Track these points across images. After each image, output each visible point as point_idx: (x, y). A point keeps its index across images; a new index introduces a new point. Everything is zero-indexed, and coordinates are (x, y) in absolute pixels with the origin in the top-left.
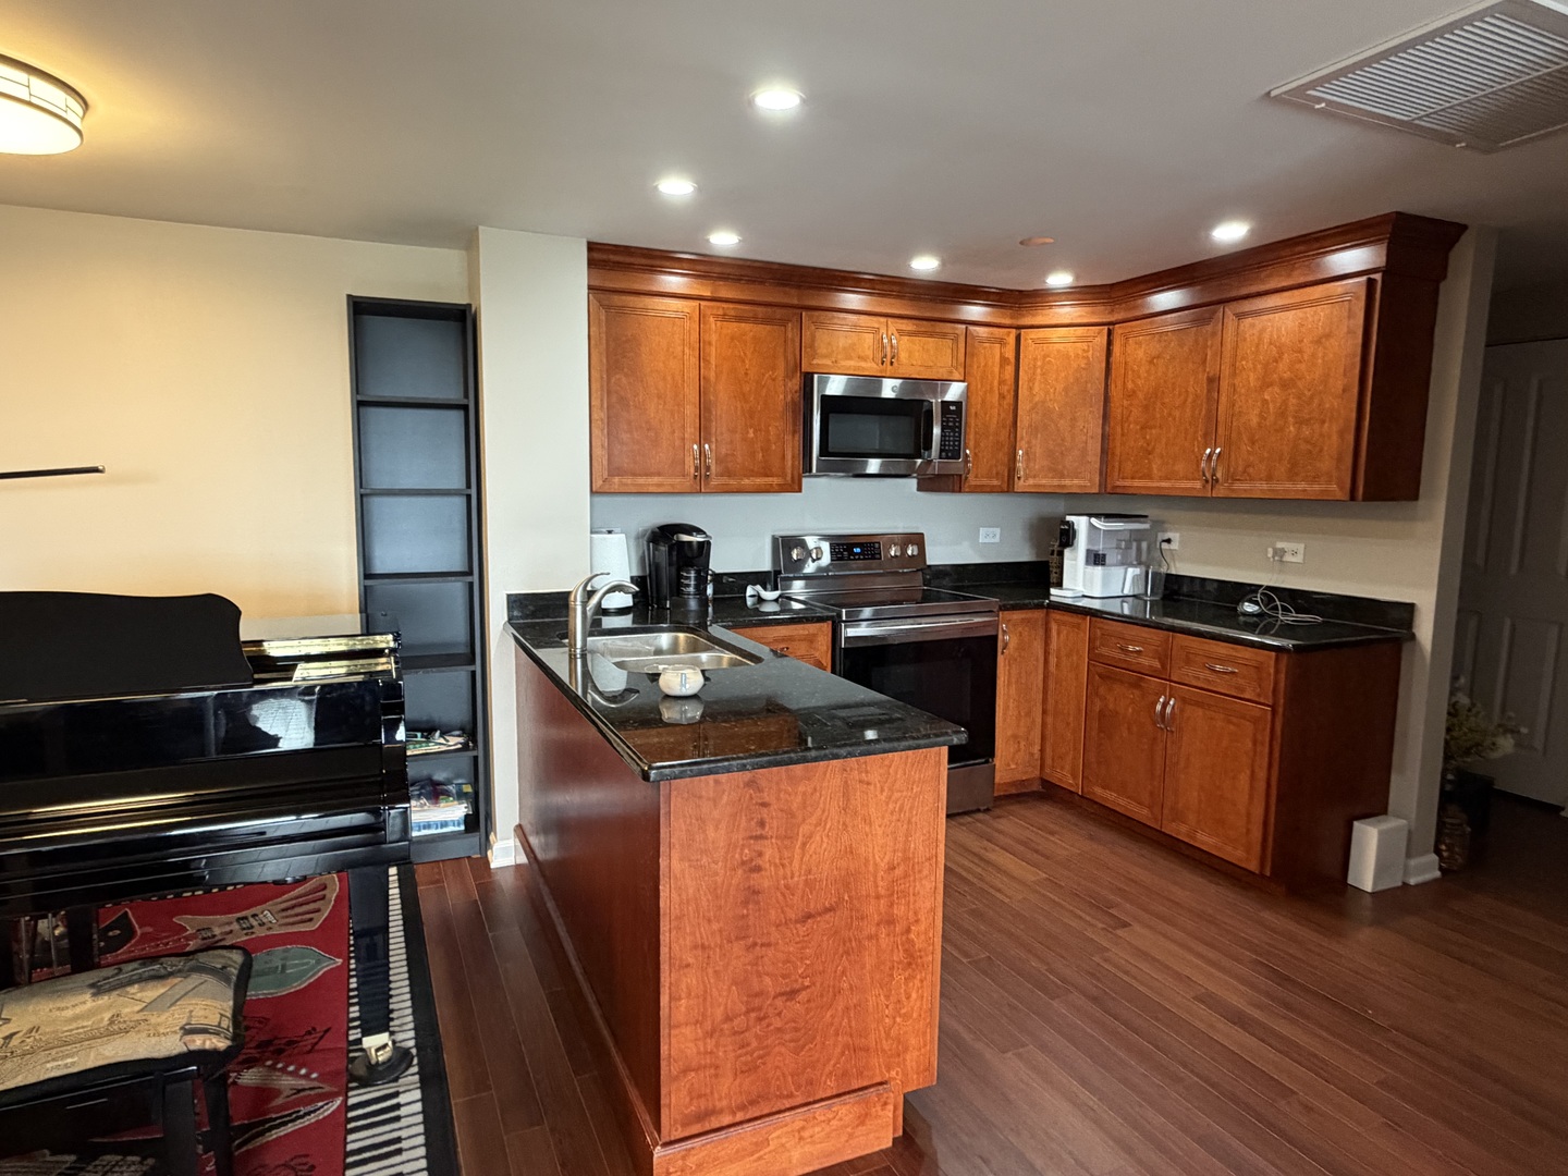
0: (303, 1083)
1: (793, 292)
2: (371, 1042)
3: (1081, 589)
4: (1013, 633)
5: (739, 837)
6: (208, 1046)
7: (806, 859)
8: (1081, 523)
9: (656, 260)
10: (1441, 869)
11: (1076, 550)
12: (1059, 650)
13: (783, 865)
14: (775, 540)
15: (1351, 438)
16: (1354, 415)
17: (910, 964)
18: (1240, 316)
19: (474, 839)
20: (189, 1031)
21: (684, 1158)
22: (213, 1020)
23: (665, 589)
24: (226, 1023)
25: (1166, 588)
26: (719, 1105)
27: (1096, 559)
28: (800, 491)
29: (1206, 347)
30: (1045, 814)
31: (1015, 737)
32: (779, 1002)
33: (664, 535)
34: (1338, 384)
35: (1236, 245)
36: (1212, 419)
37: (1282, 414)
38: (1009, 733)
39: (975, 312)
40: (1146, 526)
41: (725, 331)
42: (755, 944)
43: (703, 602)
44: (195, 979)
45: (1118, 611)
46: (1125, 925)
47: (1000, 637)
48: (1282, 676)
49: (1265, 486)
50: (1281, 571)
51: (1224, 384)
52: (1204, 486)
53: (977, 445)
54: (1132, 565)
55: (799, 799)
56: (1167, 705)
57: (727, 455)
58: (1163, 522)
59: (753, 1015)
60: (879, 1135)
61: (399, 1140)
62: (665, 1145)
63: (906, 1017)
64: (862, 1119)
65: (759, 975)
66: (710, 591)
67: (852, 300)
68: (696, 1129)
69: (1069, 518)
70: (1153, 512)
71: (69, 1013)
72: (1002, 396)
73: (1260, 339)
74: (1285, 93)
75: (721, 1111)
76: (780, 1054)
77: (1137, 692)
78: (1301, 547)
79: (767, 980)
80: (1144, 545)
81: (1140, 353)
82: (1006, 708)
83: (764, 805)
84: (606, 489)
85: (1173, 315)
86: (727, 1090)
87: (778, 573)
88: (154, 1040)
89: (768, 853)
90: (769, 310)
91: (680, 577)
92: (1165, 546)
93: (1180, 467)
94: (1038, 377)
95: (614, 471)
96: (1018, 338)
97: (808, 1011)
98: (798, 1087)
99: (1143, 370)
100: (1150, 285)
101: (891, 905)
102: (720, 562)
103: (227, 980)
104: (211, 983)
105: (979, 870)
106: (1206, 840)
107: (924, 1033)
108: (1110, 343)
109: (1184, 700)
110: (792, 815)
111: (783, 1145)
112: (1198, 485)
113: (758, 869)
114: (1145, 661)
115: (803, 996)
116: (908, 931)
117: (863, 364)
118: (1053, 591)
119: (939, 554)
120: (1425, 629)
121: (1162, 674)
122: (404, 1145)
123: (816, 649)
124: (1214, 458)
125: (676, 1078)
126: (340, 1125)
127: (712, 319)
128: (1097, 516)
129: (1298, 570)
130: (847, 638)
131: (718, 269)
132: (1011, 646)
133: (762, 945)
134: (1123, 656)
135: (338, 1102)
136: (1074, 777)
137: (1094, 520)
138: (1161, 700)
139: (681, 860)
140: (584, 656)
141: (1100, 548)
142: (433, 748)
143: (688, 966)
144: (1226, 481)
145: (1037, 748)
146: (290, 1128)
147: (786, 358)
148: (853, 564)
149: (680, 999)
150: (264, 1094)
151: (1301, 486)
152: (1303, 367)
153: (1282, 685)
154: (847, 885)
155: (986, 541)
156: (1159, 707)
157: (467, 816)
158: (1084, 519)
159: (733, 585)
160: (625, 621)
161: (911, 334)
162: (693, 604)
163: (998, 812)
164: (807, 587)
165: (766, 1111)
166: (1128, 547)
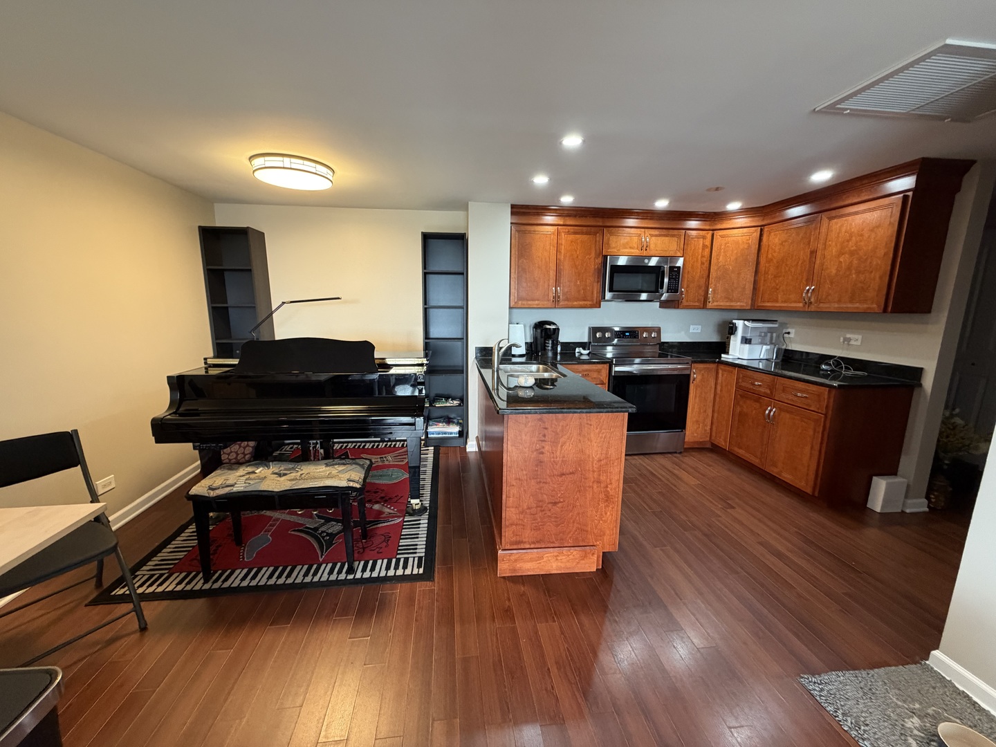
0: (392, 511)
1: (601, 220)
2: (414, 501)
3: (738, 355)
4: (699, 375)
5: (535, 439)
6: (354, 486)
7: (563, 451)
8: (740, 324)
9: (540, 210)
10: (929, 507)
11: (736, 336)
12: (722, 382)
13: (553, 453)
14: (590, 328)
15: (886, 279)
16: (889, 268)
17: (607, 501)
18: (830, 219)
19: (462, 440)
20: (349, 480)
21: (510, 556)
22: (357, 479)
23: (539, 348)
24: (360, 480)
25: (784, 356)
26: (524, 540)
27: (746, 341)
28: (600, 307)
29: (811, 234)
30: (709, 458)
31: (697, 421)
32: (550, 506)
33: (540, 326)
34: (881, 252)
35: (827, 182)
36: (811, 272)
37: (849, 268)
38: (695, 419)
39: (693, 224)
40: (776, 326)
41: (569, 238)
42: (540, 482)
43: (555, 354)
44: (354, 466)
45: (757, 366)
46: (733, 508)
47: (692, 375)
48: (832, 400)
49: (836, 305)
50: (847, 350)
51: (819, 254)
52: (804, 306)
53: (688, 286)
54: (766, 344)
55: (560, 428)
56: (771, 411)
57: (567, 292)
58: (786, 324)
59: (539, 509)
60: (591, 565)
61: (418, 534)
62: (503, 550)
63: (605, 522)
64: (584, 557)
65: (542, 494)
66: (559, 349)
67: (631, 222)
68: (515, 547)
69: (734, 321)
70: (781, 319)
71: (318, 471)
72: (702, 263)
73: (840, 230)
74: (825, 108)
75: (525, 542)
76: (549, 525)
77: (758, 404)
78: (860, 337)
79: (545, 496)
80: (774, 335)
81: (777, 240)
82: (693, 408)
83: (546, 428)
84: (516, 306)
85: (801, 218)
86: (528, 535)
87: (590, 343)
88: (339, 481)
89: (547, 448)
90: (589, 228)
91: (545, 343)
92: (786, 335)
93: (793, 297)
94: (722, 254)
95: (520, 298)
96: (713, 235)
97: (562, 511)
98: (557, 540)
99: (777, 249)
100: (783, 205)
101: (600, 475)
102: (564, 337)
103: (364, 468)
104: (358, 468)
105: (668, 477)
106: (787, 477)
107: (613, 530)
108: (761, 235)
109: (780, 409)
110: (557, 434)
111: (549, 560)
112: (801, 305)
113: (542, 453)
114: (762, 390)
115: (560, 505)
116: (607, 487)
117: (632, 251)
118: (723, 355)
119: (668, 337)
120: (928, 382)
121: (770, 396)
122: (419, 536)
123: (601, 376)
124: (810, 291)
125: (508, 527)
126: (401, 526)
127: (563, 234)
128: (748, 320)
129: (857, 349)
130: (615, 371)
131: (566, 212)
132: (698, 380)
133: (544, 483)
134: (751, 387)
135: (401, 519)
136: (725, 442)
137: (746, 322)
138: (769, 408)
139: (512, 446)
140: (498, 371)
141: (748, 336)
142: (448, 404)
143: (513, 485)
144: (816, 302)
145: (708, 428)
146: (386, 524)
147: (596, 250)
148: (625, 340)
149: (510, 497)
150: (380, 513)
151: (857, 305)
152: (862, 244)
153: (831, 404)
154: (580, 465)
155: (695, 331)
156: (767, 412)
157: (459, 431)
158: (741, 322)
159: (569, 348)
160: (523, 360)
161: (656, 236)
162: (550, 354)
163: (685, 454)
164: (613, 349)
165: (543, 546)
166: (766, 336)
